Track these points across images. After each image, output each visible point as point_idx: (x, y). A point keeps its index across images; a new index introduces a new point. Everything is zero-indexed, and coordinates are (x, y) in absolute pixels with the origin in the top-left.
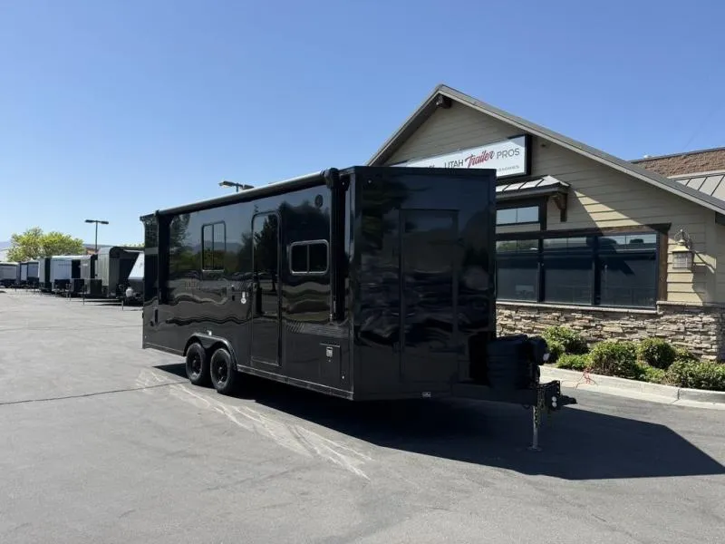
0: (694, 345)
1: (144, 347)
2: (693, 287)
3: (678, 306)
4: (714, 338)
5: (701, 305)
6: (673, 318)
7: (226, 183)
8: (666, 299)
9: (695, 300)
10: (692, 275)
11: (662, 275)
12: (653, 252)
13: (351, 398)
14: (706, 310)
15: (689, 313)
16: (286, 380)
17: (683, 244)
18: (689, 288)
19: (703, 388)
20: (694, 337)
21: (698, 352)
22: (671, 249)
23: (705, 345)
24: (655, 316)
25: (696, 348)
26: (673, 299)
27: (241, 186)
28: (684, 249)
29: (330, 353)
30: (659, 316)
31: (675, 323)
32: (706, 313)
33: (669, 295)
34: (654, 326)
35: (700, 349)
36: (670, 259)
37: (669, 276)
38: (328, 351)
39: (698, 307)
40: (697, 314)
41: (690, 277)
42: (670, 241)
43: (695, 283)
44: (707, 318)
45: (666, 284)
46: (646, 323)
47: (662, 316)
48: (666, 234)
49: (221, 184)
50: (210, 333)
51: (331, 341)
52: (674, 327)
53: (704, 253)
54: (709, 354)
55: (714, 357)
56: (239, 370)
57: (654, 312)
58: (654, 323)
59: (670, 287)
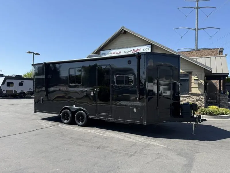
0: (199, 104)
1: (35, 112)
2: (198, 89)
3: (194, 94)
4: (204, 102)
5: (201, 93)
6: (193, 97)
7: (29, 52)
8: (191, 92)
9: (199, 92)
10: (198, 86)
11: (190, 86)
12: (187, 79)
13: (145, 124)
14: (202, 95)
15: (197, 95)
16: (114, 120)
17: (197, 77)
18: (197, 89)
19: (208, 115)
20: (198, 102)
21: (200, 106)
22: (193, 78)
23: (201, 104)
24: (189, 96)
25: (199, 105)
26: (193, 92)
27: (35, 53)
28: (197, 78)
29: (135, 110)
30: (190, 97)
31: (194, 98)
32: (202, 96)
33: (192, 91)
34: (188, 99)
35: (200, 105)
36: (193, 81)
37: (192, 86)
38: (134, 110)
39: (200, 94)
40: (199, 96)
41: (197, 86)
42: (192, 76)
43: (199, 87)
44: (202, 97)
45: (191, 88)
46: (186, 98)
47: (190, 96)
48: (191, 75)
49: (27, 52)
50: (74, 106)
51: (136, 106)
52: (193, 99)
53: (201, 80)
54: (203, 106)
55: (204, 107)
56: (90, 118)
57: (188, 95)
58: (188, 98)
59: (192, 89)
